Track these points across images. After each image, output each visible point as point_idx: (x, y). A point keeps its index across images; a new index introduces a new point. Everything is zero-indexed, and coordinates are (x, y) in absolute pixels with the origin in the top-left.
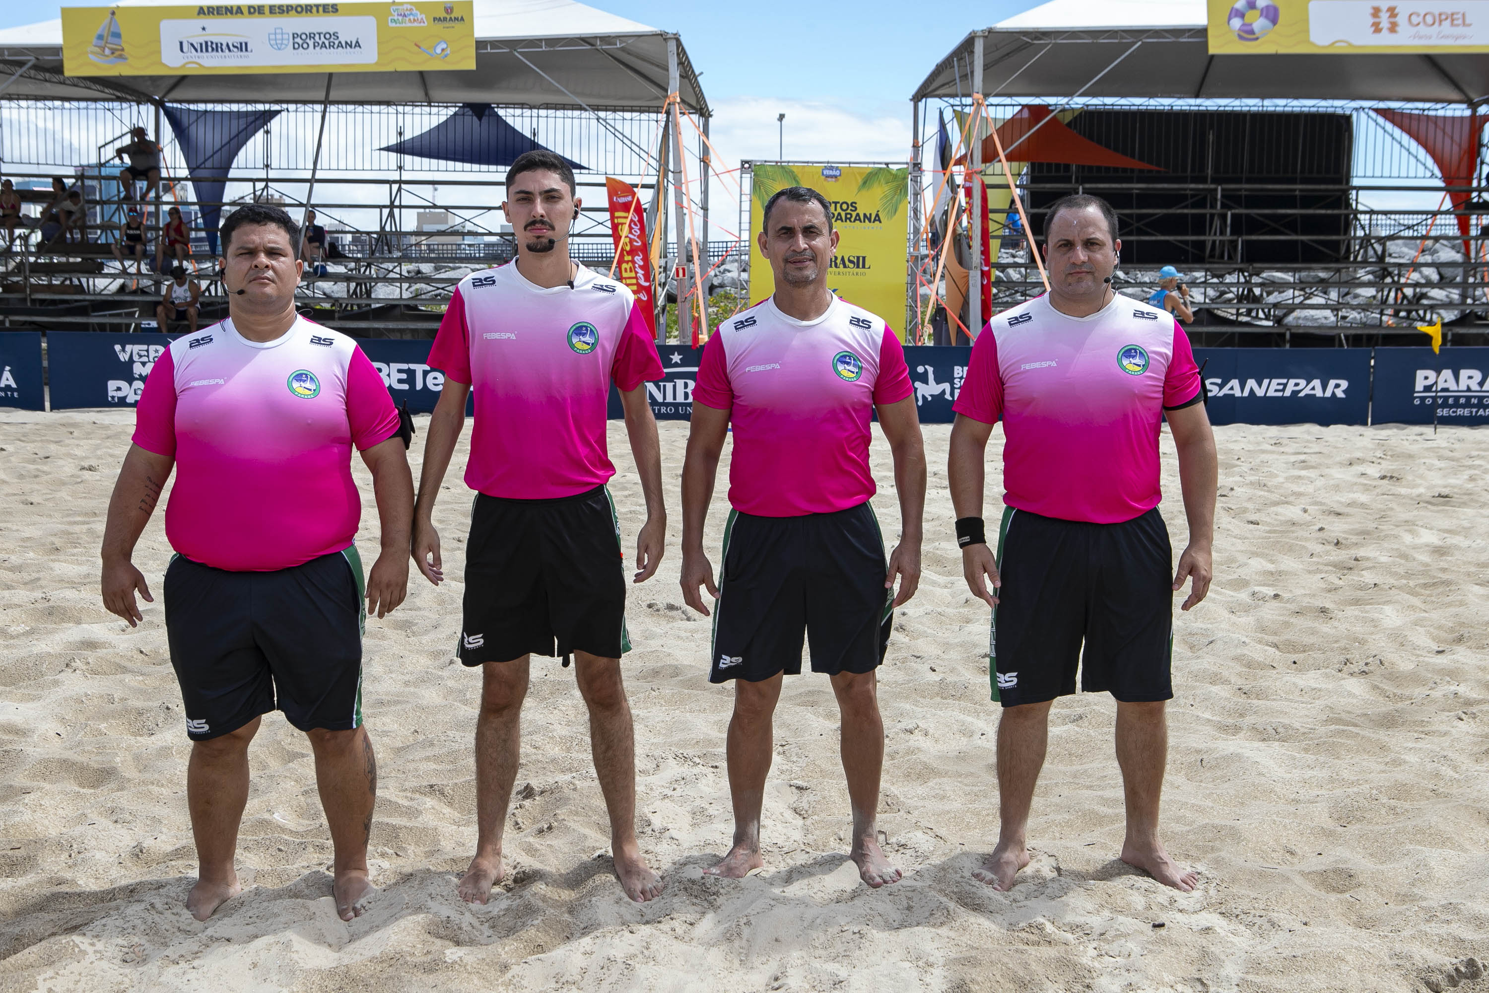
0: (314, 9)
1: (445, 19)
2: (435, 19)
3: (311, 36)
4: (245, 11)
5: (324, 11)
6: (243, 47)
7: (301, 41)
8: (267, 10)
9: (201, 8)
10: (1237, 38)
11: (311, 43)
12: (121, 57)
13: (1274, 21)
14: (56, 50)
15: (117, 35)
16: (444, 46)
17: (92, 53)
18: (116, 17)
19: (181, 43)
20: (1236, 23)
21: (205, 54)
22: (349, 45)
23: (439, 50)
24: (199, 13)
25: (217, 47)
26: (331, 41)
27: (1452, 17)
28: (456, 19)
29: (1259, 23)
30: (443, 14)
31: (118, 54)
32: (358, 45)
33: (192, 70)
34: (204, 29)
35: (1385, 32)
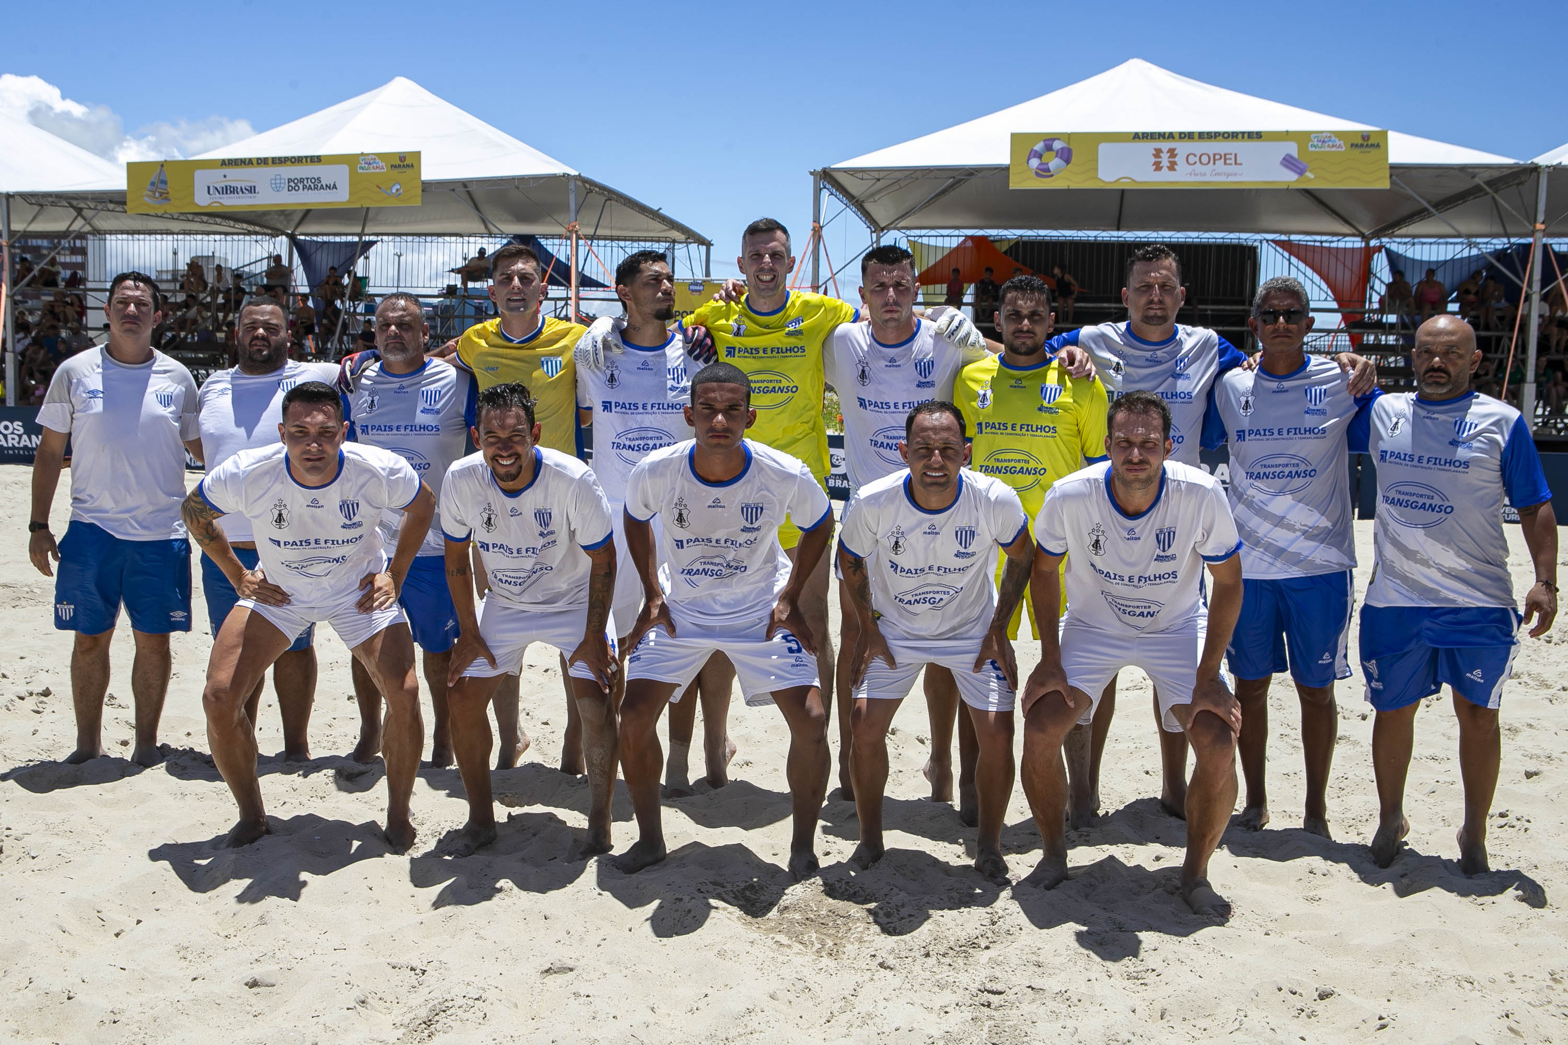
0: (304, 160)
1: (400, 166)
2: (392, 166)
3: (302, 180)
4: (255, 162)
5: (311, 161)
6: (252, 190)
7: (294, 184)
8: (270, 162)
9: (224, 160)
10: (1034, 176)
11: (301, 186)
12: (167, 199)
13: (1068, 161)
14: (122, 194)
15: (164, 182)
16: (398, 187)
17: (148, 196)
18: (164, 168)
19: (209, 188)
20: (1035, 162)
21: (225, 196)
22: (328, 187)
23: (394, 191)
24: (222, 165)
25: (233, 190)
26: (315, 184)
27: (1225, 158)
28: (408, 166)
29: (1054, 163)
30: (398, 162)
31: (165, 196)
32: (335, 187)
33: (216, 208)
34: (225, 176)
35: (1165, 169)
